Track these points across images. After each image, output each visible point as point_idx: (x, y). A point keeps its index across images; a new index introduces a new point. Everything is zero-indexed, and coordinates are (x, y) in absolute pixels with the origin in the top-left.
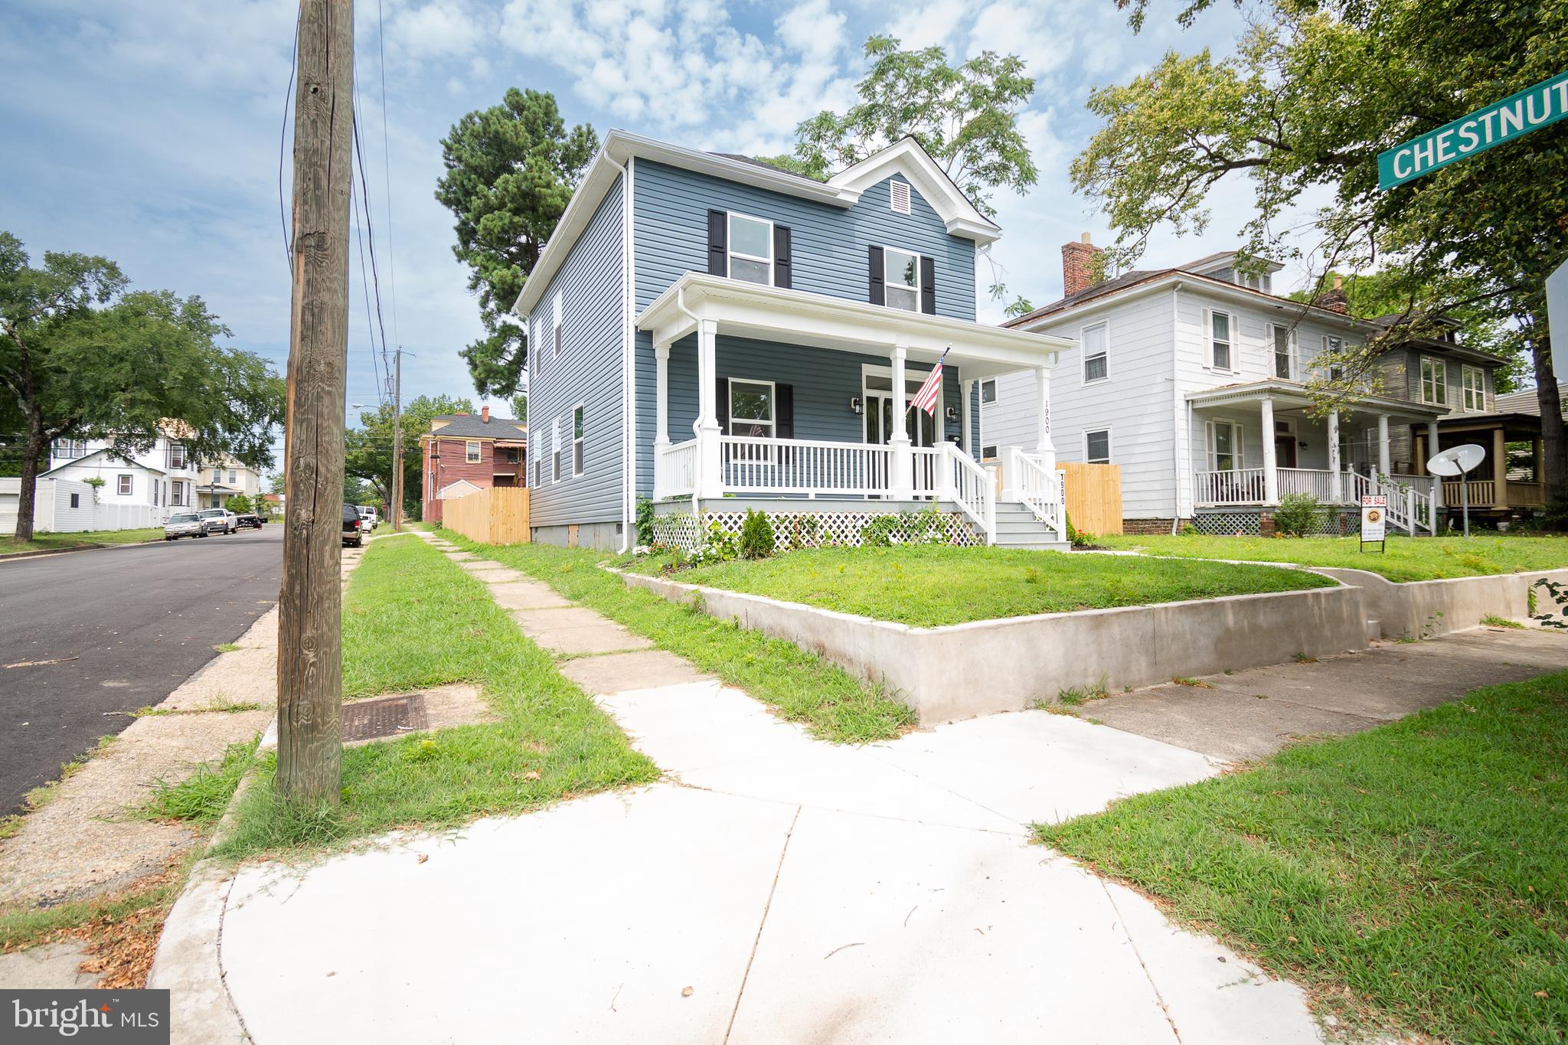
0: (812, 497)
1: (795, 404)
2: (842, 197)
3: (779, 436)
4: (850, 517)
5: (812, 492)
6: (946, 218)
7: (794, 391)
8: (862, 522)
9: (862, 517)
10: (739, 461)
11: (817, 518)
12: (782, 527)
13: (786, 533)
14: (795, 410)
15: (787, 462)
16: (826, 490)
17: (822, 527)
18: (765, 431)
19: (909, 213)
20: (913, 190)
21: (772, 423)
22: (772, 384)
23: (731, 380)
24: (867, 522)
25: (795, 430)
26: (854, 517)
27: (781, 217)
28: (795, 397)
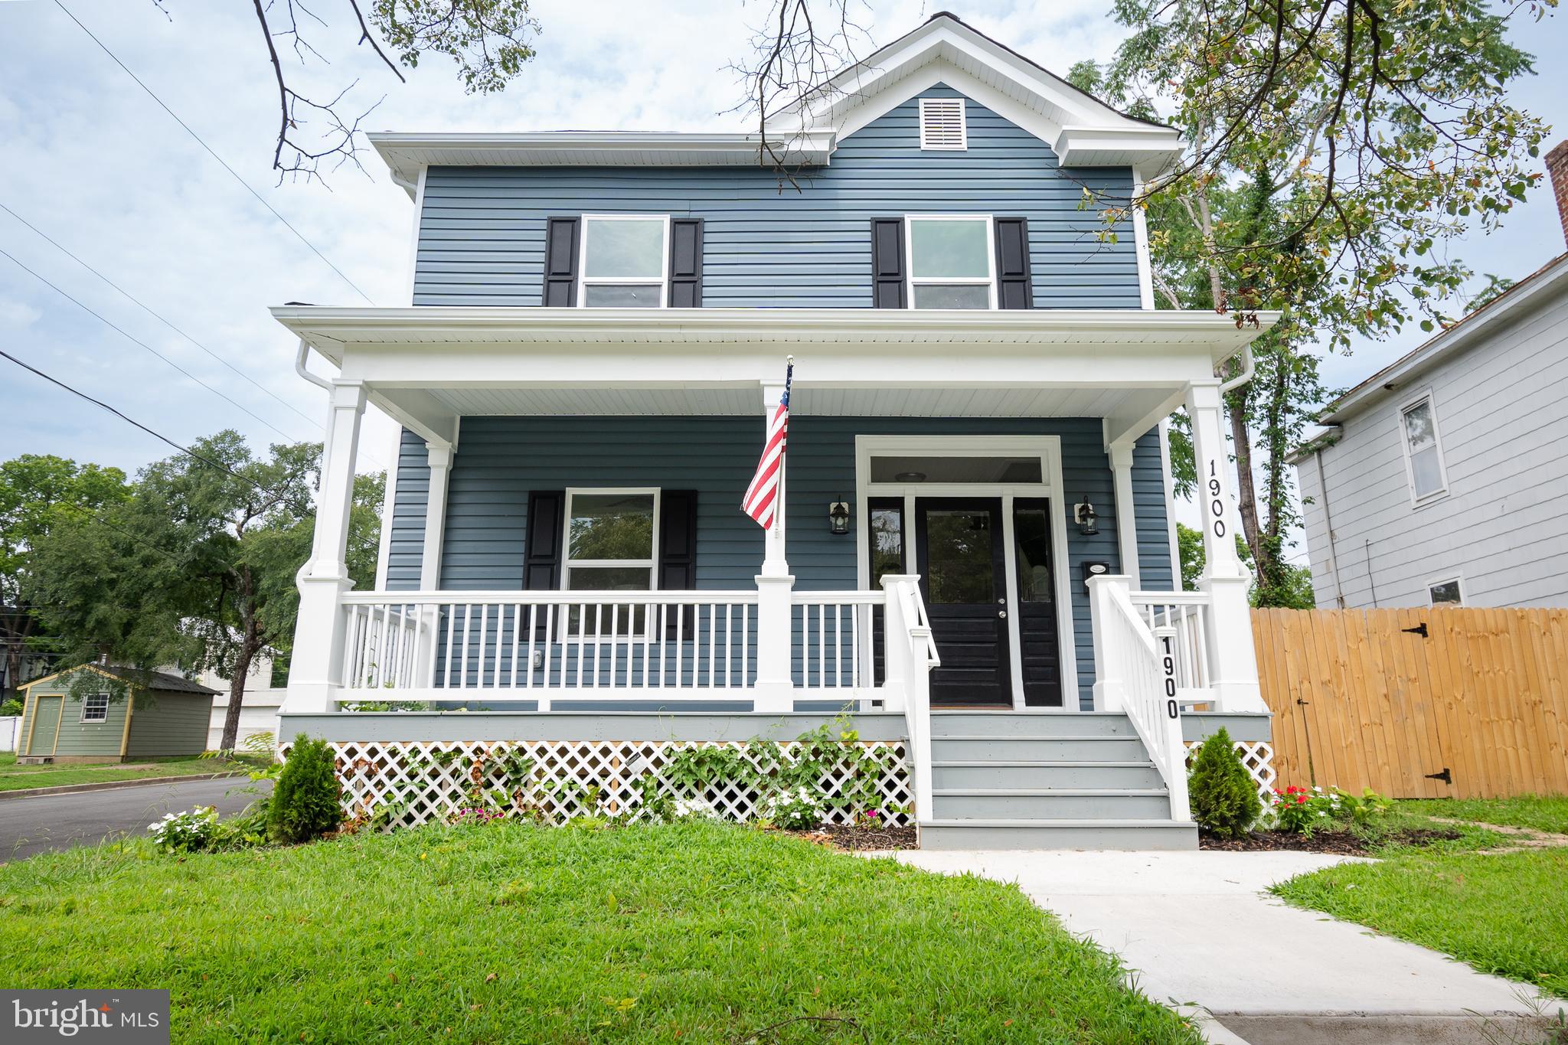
0: (544, 708)
1: (701, 524)
2: (795, 146)
3: (662, 586)
4: (616, 752)
5: (544, 697)
6: (1050, 138)
7: (701, 499)
8: (646, 762)
9: (648, 752)
10: (581, 639)
11: (531, 752)
12: (445, 774)
13: (455, 785)
14: (701, 536)
15: (688, 636)
16: (580, 693)
17: (540, 773)
18: (638, 579)
19: (964, 146)
20: (972, 106)
21: (653, 563)
22: (656, 492)
23: (571, 492)
24: (658, 763)
25: (700, 574)
26: (626, 752)
27: (685, 205)
28: (701, 511)
